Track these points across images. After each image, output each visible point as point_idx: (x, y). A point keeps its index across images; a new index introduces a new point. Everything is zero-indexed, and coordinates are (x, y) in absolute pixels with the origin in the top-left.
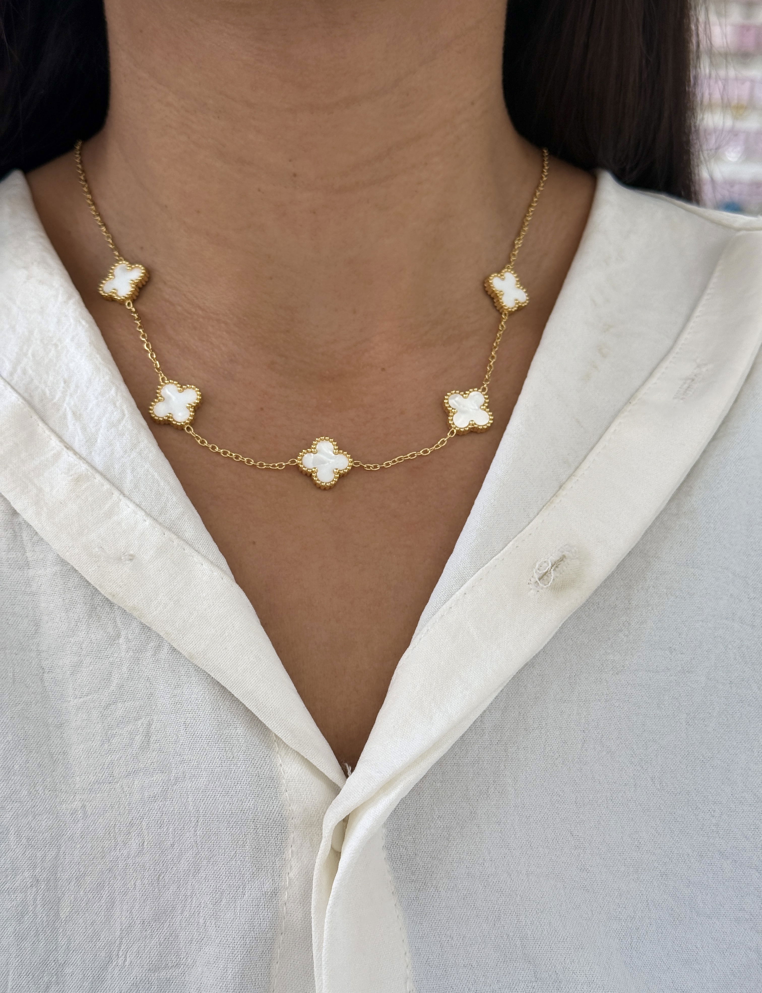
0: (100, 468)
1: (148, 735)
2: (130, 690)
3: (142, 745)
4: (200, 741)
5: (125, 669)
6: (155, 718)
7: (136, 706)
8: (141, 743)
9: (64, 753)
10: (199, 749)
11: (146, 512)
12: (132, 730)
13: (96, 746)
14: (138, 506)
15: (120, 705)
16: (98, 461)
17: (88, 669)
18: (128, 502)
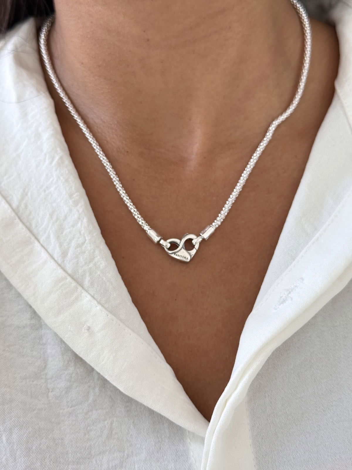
0: (70, 272)
2: (100, 402)
3: (108, 435)
4: (142, 432)
6: (115, 419)
7: (104, 412)
9: (62, 439)
10: (141, 437)
11: (97, 301)
13: (81, 436)
14: (93, 297)
15: (94, 412)
16: (69, 267)
18: (87, 294)
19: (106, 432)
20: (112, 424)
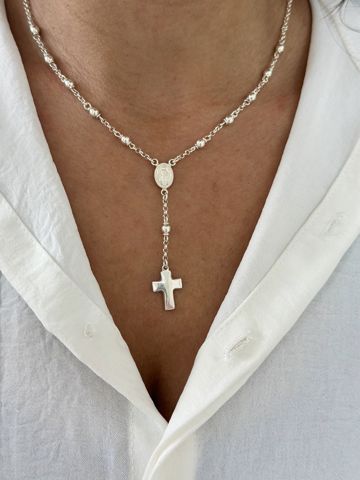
1: (58, 452)
2: (51, 423)
3: (54, 457)
4: (89, 459)
5: (49, 410)
6: (63, 442)
7: (53, 433)
8: (53, 456)
10: (88, 464)
12: (49, 448)
15: (43, 432)
17: (27, 408)
19: (52, 454)
20: (59, 446)
